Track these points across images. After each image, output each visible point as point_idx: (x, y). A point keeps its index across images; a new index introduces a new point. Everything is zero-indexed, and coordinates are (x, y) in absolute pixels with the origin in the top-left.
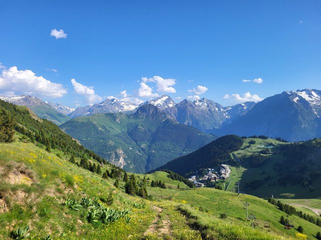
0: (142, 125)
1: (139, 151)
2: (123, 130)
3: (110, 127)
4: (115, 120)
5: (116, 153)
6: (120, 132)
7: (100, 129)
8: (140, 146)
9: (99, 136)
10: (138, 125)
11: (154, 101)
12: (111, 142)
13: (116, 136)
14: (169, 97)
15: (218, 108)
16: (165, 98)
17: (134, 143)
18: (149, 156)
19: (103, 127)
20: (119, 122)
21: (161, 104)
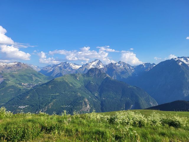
0: (92, 81)
1: (95, 99)
2: (82, 84)
3: (75, 83)
4: (76, 78)
5: (85, 102)
6: (81, 86)
7: (70, 85)
8: (94, 95)
9: (71, 90)
10: (90, 81)
12: (79, 94)
13: (79, 89)
14: (99, 60)
15: (129, 67)
16: (97, 61)
17: (90, 93)
18: (102, 102)
19: (72, 83)
20: (79, 80)
21: (95, 65)
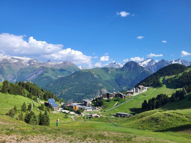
0: (125, 75)
2: (112, 78)
3: (103, 76)
4: (108, 72)
5: (100, 91)
6: (110, 79)
7: (95, 76)
8: (121, 88)
9: (93, 80)
10: (123, 75)
11: (141, 62)
12: (100, 84)
13: (106, 81)
14: (152, 60)
16: (149, 61)
17: (118, 86)
19: (99, 76)
20: (110, 73)
21: (146, 64)
